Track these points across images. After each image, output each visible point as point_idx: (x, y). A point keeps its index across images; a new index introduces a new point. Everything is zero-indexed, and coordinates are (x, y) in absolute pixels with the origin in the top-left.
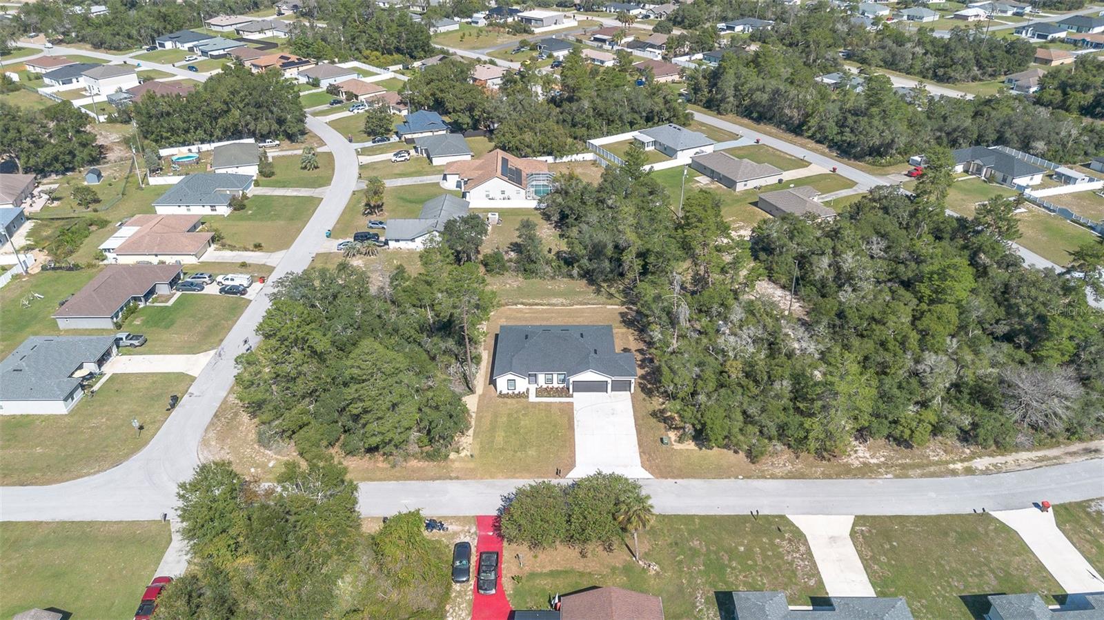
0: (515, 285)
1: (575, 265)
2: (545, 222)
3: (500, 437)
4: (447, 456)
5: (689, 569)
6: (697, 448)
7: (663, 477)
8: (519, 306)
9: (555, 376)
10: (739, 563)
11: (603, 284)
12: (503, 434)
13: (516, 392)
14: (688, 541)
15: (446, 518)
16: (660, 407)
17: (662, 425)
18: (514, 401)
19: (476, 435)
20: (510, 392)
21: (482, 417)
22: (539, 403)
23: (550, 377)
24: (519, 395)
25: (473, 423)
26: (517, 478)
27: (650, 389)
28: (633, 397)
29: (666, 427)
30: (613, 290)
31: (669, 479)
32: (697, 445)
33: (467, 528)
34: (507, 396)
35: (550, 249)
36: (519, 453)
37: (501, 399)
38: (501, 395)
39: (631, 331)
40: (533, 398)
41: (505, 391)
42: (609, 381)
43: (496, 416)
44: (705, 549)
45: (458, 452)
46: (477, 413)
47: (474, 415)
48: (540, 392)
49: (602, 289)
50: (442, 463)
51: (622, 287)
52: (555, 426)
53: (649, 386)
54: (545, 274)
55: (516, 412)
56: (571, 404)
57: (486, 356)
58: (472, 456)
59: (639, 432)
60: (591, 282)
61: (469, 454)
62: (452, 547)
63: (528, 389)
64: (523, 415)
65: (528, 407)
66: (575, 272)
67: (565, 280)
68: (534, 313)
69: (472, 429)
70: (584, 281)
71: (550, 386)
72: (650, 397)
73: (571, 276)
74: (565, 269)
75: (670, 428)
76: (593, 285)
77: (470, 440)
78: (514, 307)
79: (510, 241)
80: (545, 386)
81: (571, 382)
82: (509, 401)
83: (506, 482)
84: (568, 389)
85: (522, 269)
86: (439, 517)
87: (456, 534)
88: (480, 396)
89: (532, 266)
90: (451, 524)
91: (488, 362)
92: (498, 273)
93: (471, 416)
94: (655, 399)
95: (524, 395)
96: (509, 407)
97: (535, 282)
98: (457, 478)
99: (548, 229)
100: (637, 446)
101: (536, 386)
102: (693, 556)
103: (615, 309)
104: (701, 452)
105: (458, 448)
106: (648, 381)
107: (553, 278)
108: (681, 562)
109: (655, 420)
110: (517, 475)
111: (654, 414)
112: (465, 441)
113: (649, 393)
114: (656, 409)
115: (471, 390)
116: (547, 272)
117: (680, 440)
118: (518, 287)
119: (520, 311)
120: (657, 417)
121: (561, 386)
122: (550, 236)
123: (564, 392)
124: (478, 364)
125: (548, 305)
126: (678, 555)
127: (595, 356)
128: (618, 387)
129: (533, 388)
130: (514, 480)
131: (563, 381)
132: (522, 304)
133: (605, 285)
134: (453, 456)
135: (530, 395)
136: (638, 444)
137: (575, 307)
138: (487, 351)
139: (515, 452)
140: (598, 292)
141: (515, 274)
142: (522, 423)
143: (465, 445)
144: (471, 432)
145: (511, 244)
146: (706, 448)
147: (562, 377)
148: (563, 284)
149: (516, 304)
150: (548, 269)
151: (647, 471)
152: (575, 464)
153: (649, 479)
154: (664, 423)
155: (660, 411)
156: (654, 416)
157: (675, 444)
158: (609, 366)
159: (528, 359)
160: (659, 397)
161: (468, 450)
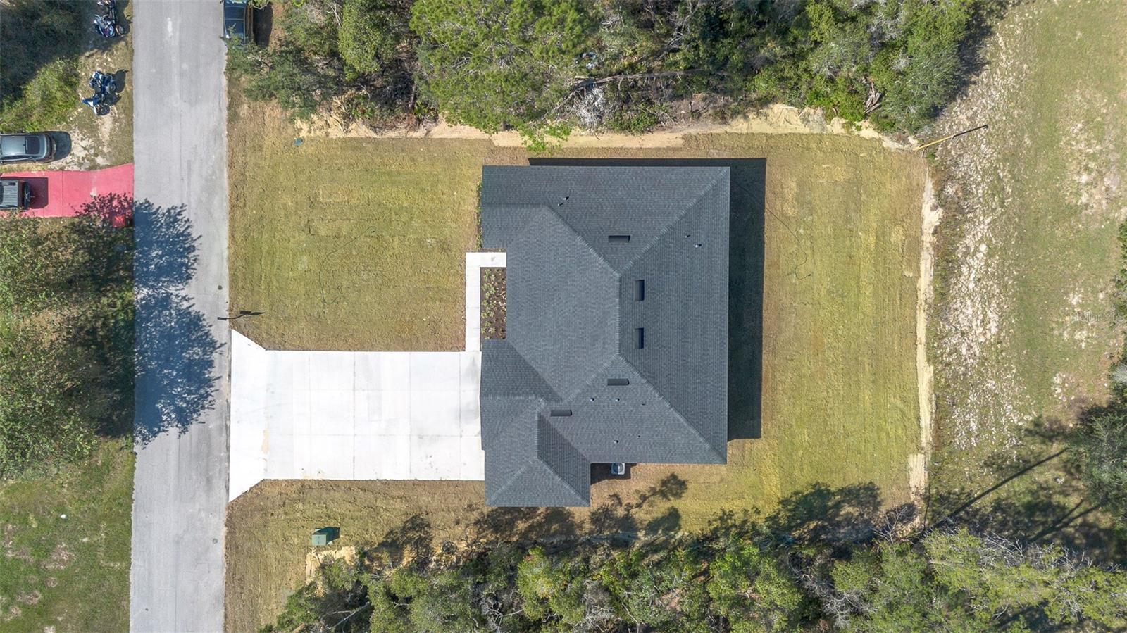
5: (9, 533)
7: (231, 517)
10: (16, 620)
14: (69, 541)
15: (129, 111)
16: (436, 540)
17: (377, 537)
19: (352, 143)
21: (413, 151)
25: (394, 134)
26: (232, 236)
29: (368, 543)
31: (225, 529)
33: (105, 150)
44: (51, 567)
46: (427, 140)
47: (419, 134)
58: (298, 143)
61: (302, 134)
62: (60, 128)
69: (372, 134)
72: (478, 522)
75: (363, 554)
77: (337, 132)
83: (221, 214)
86: (130, 97)
87: (92, 130)
88: (488, 142)
90: (115, 121)
93: (414, 128)
94: (471, 533)
98: (233, 118)
102: (36, 545)
105: (312, 111)
108: (25, 521)
109: (397, 523)
110: (239, 237)
111: (416, 524)
112: (333, 122)
113: (493, 523)
114: (434, 532)
120: (405, 529)
126: (40, 521)
143: (320, 123)
144: (360, 130)
151: (248, 489)
152: (274, 349)
153: (228, 491)
154: (383, 542)
155: (425, 538)
156: (409, 525)
157: (321, 557)
158: (513, 442)
159: (540, 246)
160: (474, 542)
161: (309, 132)
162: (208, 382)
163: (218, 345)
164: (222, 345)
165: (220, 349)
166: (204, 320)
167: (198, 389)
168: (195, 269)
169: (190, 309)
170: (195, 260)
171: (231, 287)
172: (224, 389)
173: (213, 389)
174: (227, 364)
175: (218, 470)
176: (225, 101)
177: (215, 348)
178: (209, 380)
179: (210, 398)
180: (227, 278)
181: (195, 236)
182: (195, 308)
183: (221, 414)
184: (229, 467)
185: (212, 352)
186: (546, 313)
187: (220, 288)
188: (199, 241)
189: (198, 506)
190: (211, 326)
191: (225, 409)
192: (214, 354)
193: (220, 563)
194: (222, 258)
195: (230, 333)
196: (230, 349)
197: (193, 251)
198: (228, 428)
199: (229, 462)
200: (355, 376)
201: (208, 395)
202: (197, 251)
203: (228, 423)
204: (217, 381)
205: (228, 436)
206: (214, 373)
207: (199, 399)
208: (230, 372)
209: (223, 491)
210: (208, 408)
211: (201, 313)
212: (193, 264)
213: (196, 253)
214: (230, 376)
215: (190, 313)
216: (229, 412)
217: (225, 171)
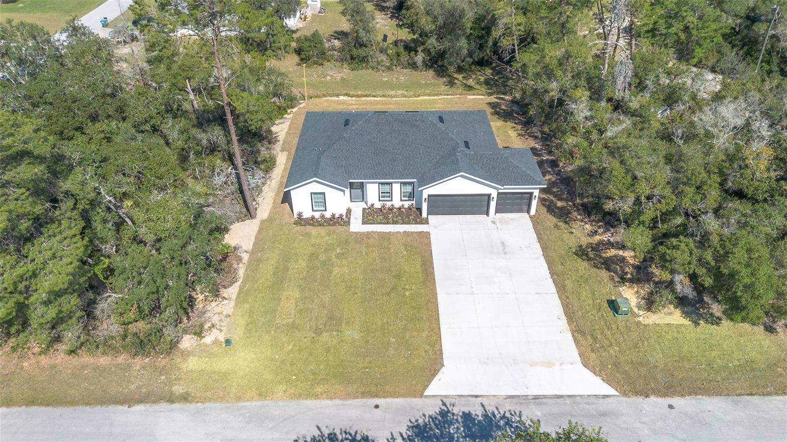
0: (338, 77)
1: (420, 49)
2: (379, 12)
3: (290, 297)
4: (173, 345)
6: (686, 322)
7: (637, 393)
8: (342, 98)
9: (396, 188)
11: (456, 75)
12: (297, 294)
13: (328, 215)
16: (590, 240)
17: (604, 274)
18: (322, 231)
19: (242, 296)
20: (317, 215)
21: (260, 261)
22: (368, 235)
23: (387, 188)
24: (335, 221)
25: (241, 272)
26: (316, 396)
27: (561, 209)
28: (536, 222)
29: (612, 279)
30: (471, 82)
31: (653, 398)
32: (686, 314)
34: (312, 221)
35: (385, 37)
36: (325, 336)
37: (299, 228)
38: (301, 221)
39: (510, 124)
40: (357, 226)
41: (307, 214)
42: (494, 194)
43: (286, 258)
45: (199, 334)
46: (252, 253)
47: (245, 257)
48: (370, 216)
49: (456, 81)
50: (162, 361)
51: (482, 79)
52: (398, 277)
53: (559, 204)
54: (378, 63)
55: (326, 250)
56: (427, 235)
57: (282, 160)
58: (228, 342)
59: (561, 288)
60: (441, 71)
61: (222, 338)
63: (349, 211)
64: (338, 256)
65: (347, 242)
66: (419, 58)
67: (405, 71)
68: (363, 104)
69: (237, 285)
70: (431, 73)
71: (389, 204)
72: (566, 223)
73: (413, 66)
74: (405, 57)
75: (623, 280)
76: (443, 76)
78: (336, 98)
79: (334, 29)
80: (378, 205)
81: (425, 196)
82: (314, 231)
83: (292, 407)
84: (419, 210)
85: (349, 57)
88: (262, 222)
89: (361, 52)
91: (285, 169)
92: (315, 63)
93: (240, 259)
94: (576, 225)
95: (342, 221)
96: (313, 241)
97: (366, 74)
98: (185, 398)
99: (382, 19)
100: (564, 319)
101: (363, 205)
103: (481, 99)
104: (698, 329)
105: (202, 326)
106: (556, 196)
107: (389, 68)
109: (586, 264)
110: (319, 389)
111: (582, 253)
112: (217, 310)
113: (563, 215)
114: (584, 244)
115: (249, 212)
116: (382, 61)
117: (650, 304)
118: (342, 78)
119: (343, 102)
120: (589, 259)
121: (407, 204)
122: (385, 25)
123: (413, 215)
124: (268, 170)
125: (384, 96)
127: (467, 151)
128: (509, 204)
129: (358, 209)
130: (310, 403)
131: (411, 196)
132: (347, 95)
133: (460, 77)
134: (187, 342)
135: (352, 221)
136: (566, 313)
137: (421, 98)
138: (285, 154)
139: (318, 332)
140: (451, 83)
141: (337, 64)
142: (336, 270)
143: (215, 319)
144: (232, 292)
145: (336, 32)
146: (707, 321)
147: (409, 189)
148: (403, 75)
149: (338, 95)
150: (383, 57)
151: (598, 378)
152: (442, 358)
153: (608, 396)
154: (606, 270)
155: (592, 247)
156: (584, 257)
157: (641, 313)
158: (493, 167)
159: (348, 158)
160: (582, 221)
161: (221, 331)
162: (488, 418)
163: (444, 408)
164: (444, 404)
165: (448, 406)
166: (417, 421)
167: (499, 428)
168: (356, 433)
169: (405, 436)
170: (346, 433)
171: (377, 396)
172: (494, 402)
173: (496, 412)
174: (464, 399)
175: (587, 406)
176: (164, 406)
177: (448, 411)
178: (486, 416)
179: (508, 415)
180: (365, 400)
181: (317, 433)
182: (404, 431)
183: (521, 404)
184: (581, 396)
185: (453, 414)
186: (397, 154)
187: (377, 407)
188: (323, 429)
189: (638, 425)
190: (424, 415)
191: (515, 400)
192: (455, 412)
193: (694, 401)
194: (343, 405)
195: (427, 396)
196: (446, 396)
197: (335, 434)
198: (536, 398)
199: (575, 396)
200: (459, 294)
201: (503, 417)
202: (335, 431)
203: (530, 397)
204: (487, 409)
205: (545, 397)
206: (477, 412)
207: (511, 426)
208: (472, 396)
209: (609, 400)
210: (520, 417)
211: (410, 424)
212: (350, 435)
213: (338, 432)
214: (477, 396)
215: (409, 436)
216: (518, 396)
217: (243, 404)
